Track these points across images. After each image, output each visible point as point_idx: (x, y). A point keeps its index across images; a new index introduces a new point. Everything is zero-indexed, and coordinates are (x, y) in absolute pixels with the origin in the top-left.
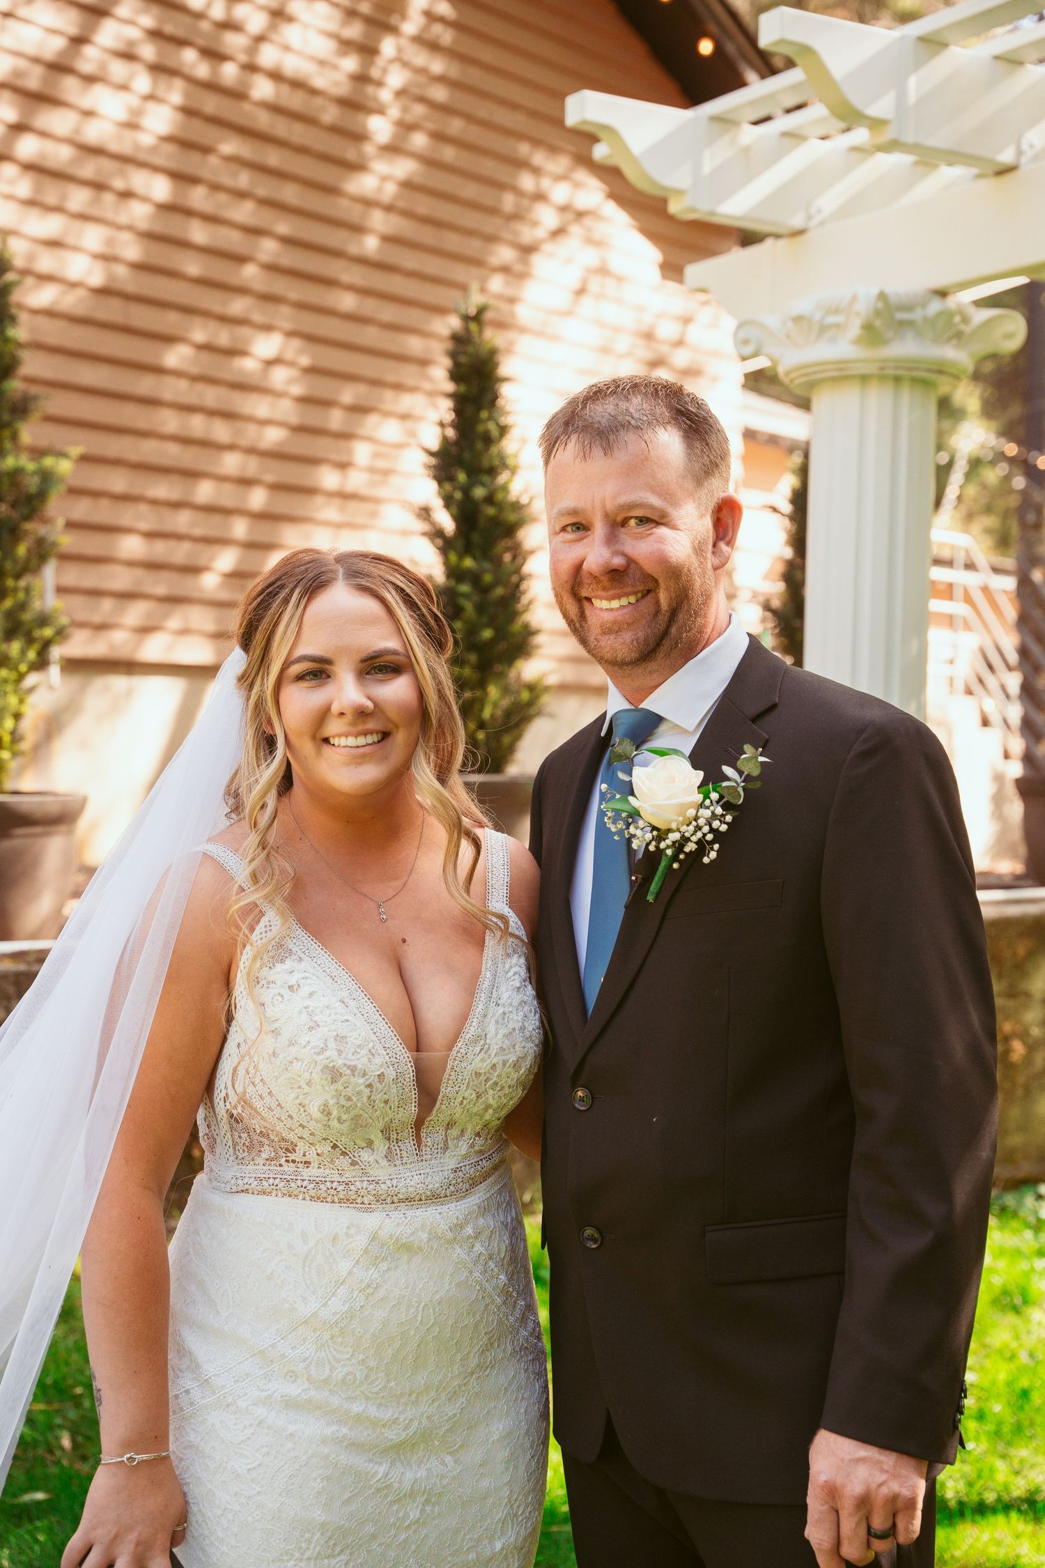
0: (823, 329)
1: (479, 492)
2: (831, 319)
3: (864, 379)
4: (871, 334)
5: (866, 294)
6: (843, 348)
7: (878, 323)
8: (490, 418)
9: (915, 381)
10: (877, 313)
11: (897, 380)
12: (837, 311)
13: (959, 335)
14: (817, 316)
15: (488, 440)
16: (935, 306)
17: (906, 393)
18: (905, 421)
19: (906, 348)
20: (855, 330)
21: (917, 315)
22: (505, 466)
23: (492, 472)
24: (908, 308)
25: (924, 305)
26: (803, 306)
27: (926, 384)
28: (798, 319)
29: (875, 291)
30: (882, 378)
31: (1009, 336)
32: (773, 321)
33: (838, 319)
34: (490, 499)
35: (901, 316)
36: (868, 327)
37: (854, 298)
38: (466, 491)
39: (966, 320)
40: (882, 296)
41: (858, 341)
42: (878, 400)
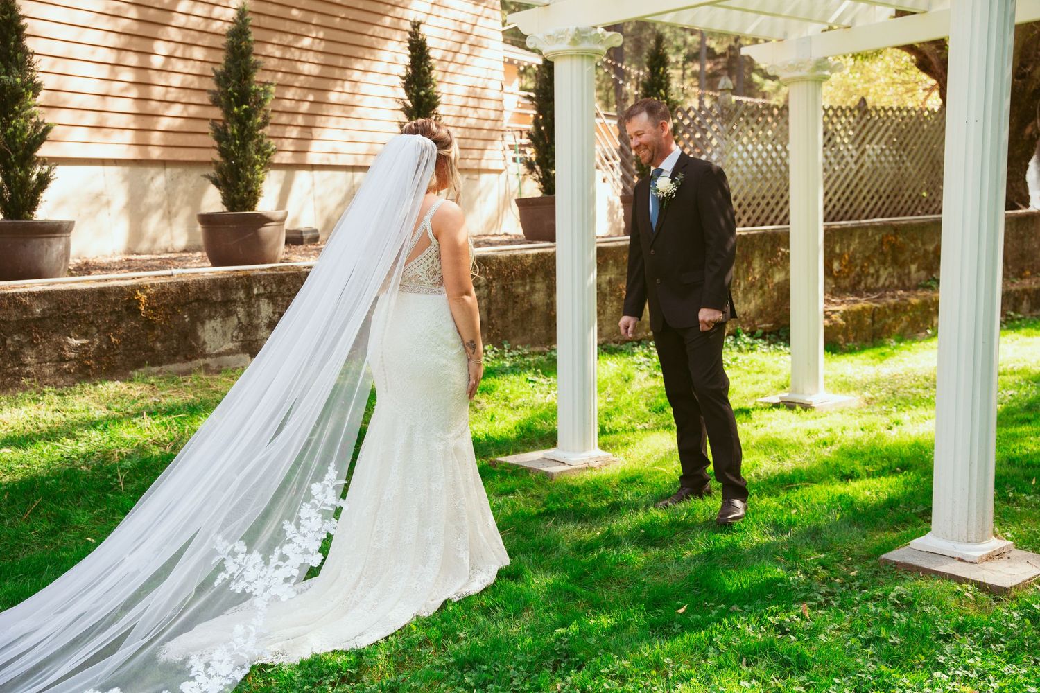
0: (558, 39)
1: (423, 93)
2: (560, 36)
3: (572, 56)
4: (574, 41)
5: (572, 28)
6: (564, 46)
7: (576, 38)
8: (425, 65)
9: (587, 56)
10: (576, 35)
11: (582, 56)
12: (562, 34)
13: (602, 41)
14: (556, 35)
15: (425, 73)
16: (593, 32)
17: (585, 60)
18: (586, 70)
19: (585, 46)
20: (568, 40)
21: (588, 35)
22: (431, 83)
23: (427, 85)
24: (585, 32)
25: (590, 32)
26: (551, 32)
27: (592, 57)
28: (549, 36)
29: (575, 27)
30: (577, 55)
31: (617, 41)
32: (540, 36)
33: (563, 36)
34: (426, 96)
35: (583, 35)
36: (573, 39)
37: (568, 29)
38: (418, 93)
39: (604, 36)
40: (577, 29)
41: (569, 44)
42: (577, 62)
